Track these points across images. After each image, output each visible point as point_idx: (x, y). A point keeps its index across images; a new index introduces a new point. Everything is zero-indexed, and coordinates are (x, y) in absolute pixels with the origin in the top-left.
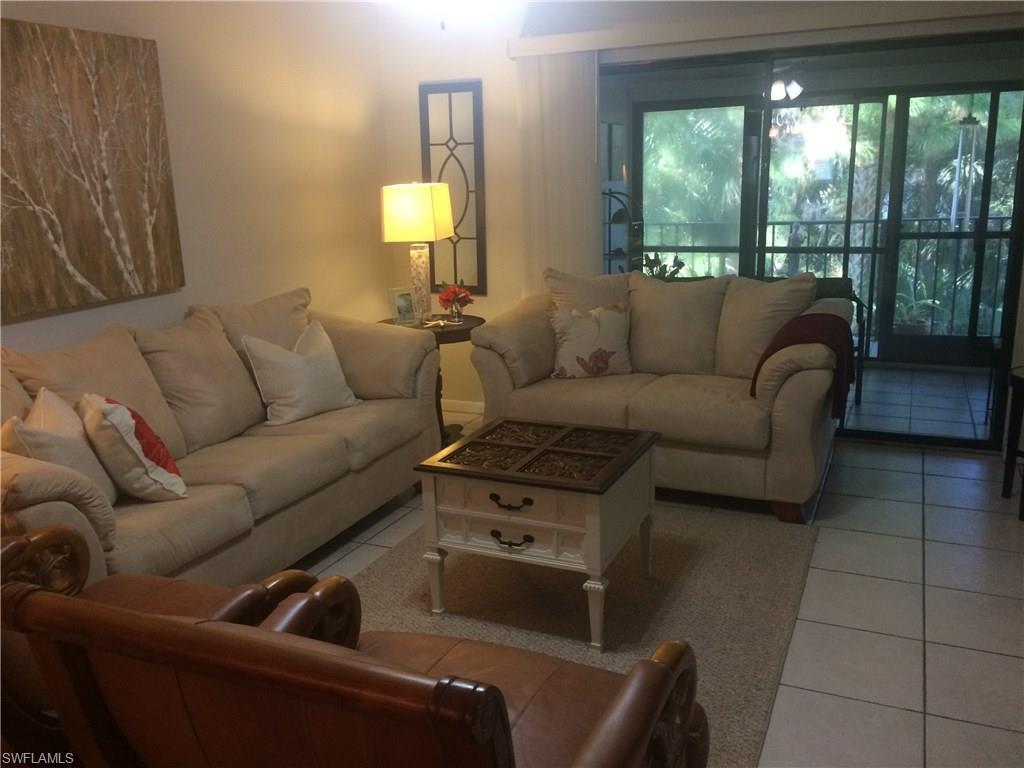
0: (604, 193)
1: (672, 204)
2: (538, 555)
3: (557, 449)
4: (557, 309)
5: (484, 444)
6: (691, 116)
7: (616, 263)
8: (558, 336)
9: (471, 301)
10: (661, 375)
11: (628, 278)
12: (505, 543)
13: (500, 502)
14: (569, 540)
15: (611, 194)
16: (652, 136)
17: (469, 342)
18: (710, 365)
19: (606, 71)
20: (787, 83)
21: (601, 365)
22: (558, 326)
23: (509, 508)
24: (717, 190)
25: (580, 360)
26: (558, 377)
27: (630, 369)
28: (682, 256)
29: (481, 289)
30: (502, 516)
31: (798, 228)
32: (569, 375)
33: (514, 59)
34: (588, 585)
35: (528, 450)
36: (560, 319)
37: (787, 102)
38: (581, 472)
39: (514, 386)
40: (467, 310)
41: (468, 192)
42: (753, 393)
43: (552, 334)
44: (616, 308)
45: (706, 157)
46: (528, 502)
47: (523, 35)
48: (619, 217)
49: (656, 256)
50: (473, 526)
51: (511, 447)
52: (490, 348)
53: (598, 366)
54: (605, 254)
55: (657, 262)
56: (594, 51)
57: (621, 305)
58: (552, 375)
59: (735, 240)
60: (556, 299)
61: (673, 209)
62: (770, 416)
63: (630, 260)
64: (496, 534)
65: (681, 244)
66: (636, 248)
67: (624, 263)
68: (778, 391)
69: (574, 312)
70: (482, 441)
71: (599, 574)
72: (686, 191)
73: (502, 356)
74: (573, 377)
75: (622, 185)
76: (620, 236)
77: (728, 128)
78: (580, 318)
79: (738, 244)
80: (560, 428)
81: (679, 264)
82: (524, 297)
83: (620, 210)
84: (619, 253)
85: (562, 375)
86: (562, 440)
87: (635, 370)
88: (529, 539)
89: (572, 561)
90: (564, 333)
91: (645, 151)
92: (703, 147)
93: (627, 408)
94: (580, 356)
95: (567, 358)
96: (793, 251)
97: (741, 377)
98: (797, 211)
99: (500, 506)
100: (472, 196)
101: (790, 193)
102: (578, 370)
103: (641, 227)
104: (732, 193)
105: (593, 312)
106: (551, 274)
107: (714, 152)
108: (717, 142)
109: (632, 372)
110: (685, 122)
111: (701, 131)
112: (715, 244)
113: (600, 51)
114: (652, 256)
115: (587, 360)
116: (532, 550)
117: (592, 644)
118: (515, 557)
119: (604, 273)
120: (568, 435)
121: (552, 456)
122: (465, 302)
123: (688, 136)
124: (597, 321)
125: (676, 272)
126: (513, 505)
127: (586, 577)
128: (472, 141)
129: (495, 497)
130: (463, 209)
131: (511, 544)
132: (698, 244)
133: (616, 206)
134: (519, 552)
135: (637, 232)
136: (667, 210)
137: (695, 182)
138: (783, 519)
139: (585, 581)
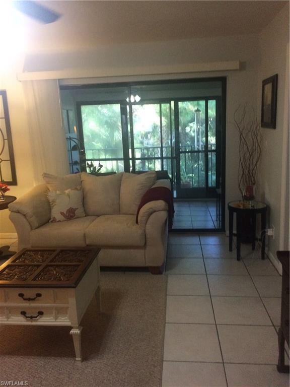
0: (67, 139)
1: (96, 141)
2: (46, 321)
3: (53, 263)
4: (50, 191)
5: (15, 265)
6: (99, 107)
7: (75, 167)
8: (51, 203)
9: (8, 190)
10: (98, 216)
11: (80, 175)
12: (28, 317)
13: (25, 297)
14: (60, 311)
15: (70, 139)
16: (85, 114)
17: (8, 209)
18: (117, 210)
19: (63, 88)
20: (135, 96)
21: (71, 215)
22: (51, 199)
23: (29, 299)
24: (112, 135)
25: (62, 213)
26: (52, 222)
27: (85, 215)
28: (102, 163)
29: (14, 182)
30: (26, 304)
31: (143, 150)
32: (57, 220)
33: (20, 81)
34: (72, 331)
35: (38, 266)
36: (52, 196)
37: (135, 103)
38: (64, 276)
39: (32, 229)
40: (7, 194)
41: (4, 140)
42: (137, 222)
43: (48, 202)
44: (76, 189)
45: (106, 123)
46: (39, 295)
47: (24, 72)
48: (75, 148)
49: (91, 163)
50: (11, 311)
51: (29, 266)
52: (18, 212)
53: (70, 215)
54: (70, 164)
55: (92, 165)
56: (56, 79)
57: (78, 187)
58: (50, 221)
59: (121, 156)
60: (49, 186)
61: (96, 143)
62: (145, 231)
63: (81, 166)
64: (23, 313)
65: (101, 158)
66: (83, 160)
67: (78, 167)
68: (147, 222)
69: (58, 192)
70: (15, 264)
71: (78, 326)
72: (100, 136)
73: (25, 215)
74: (60, 221)
75: (75, 134)
76: (76, 156)
77: (114, 112)
78: (61, 194)
79: (123, 157)
80: (54, 251)
81: (101, 166)
82: (35, 186)
83: (75, 146)
84: (76, 163)
85: (54, 221)
86: (55, 257)
87: (87, 215)
88: (41, 313)
89: (63, 321)
90: (54, 202)
91: (83, 120)
92: (105, 119)
93: (85, 234)
94: (62, 211)
95: (56, 213)
96: (143, 159)
97: (131, 214)
98: (142, 143)
99: (24, 299)
100: (6, 141)
101: (139, 136)
102: (62, 218)
103: (84, 151)
104: (118, 136)
105: (67, 192)
106: (46, 176)
107: (109, 121)
108: (110, 117)
109: (86, 216)
110: (98, 110)
111: (103, 113)
112: (114, 157)
113: (59, 80)
114: (89, 163)
115: (65, 213)
116: (43, 318)
117: (77, 359)
118: (34, 323)
119: (71, 173)
120: (58, 255)
121: (50, 268)
122: (6, 190)
123: (99, 114)
124: (68, 195)
125: (100, 169)
126: (31, 298)
127: (70, 328)
128: (4, 117)
129: (21, 295)
130: (2, 147)
131: (31, 317)
132: (108, 157)
133: (73, 144)
134: (36, 321)
135: (83, 154)
136: (94, 143)
137: (104, 132)
138: (153, 273)
139: (70, 330)
